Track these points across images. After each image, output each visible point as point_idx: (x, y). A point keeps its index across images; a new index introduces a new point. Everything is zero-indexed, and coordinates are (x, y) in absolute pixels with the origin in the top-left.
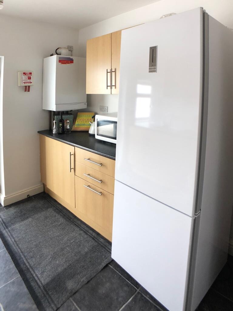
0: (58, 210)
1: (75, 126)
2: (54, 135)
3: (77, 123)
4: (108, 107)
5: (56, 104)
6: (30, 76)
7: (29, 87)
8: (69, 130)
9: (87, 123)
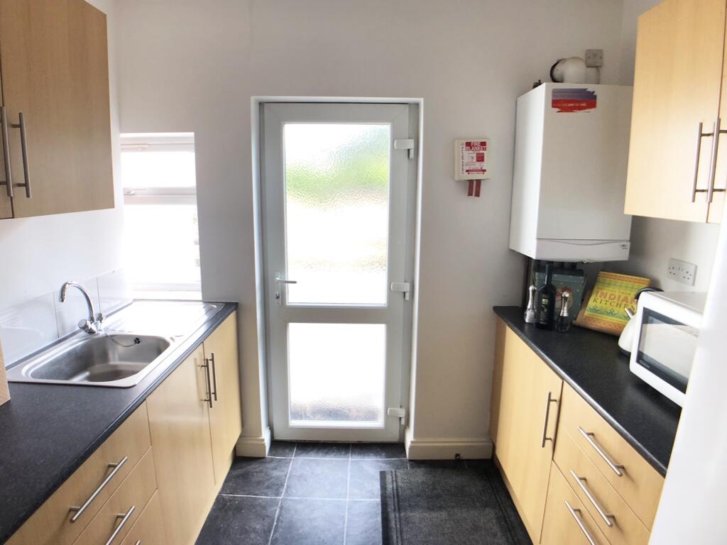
0: (506, 522)
1: (587, 313)
2: (526, 328)
3: (591, 304)
4: (696, 267)
5: (538, 239)
6: (481, 152)
7: (479, 182)
8: (565, 322)
9: (621, 310)
